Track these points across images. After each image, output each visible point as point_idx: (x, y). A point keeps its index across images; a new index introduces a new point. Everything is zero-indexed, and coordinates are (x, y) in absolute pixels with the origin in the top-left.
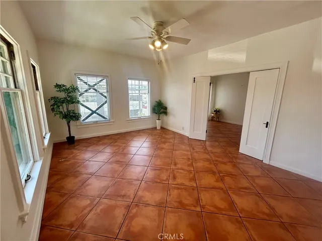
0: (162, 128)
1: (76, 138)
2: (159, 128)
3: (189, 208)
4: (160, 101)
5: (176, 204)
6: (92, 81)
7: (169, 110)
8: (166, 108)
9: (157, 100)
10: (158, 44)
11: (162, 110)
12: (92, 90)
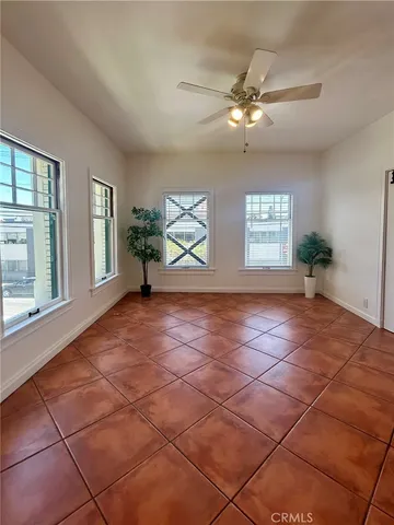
0: (319, 296)
1: (154, 288)
2: (309, 294)
3: (213, 473)
4: (314, 234)
5: (193, 448)
6: (187, 201)
7: (336, 256)
8: (329, 252)
9: (309, 233)
10: (238, 114)
11: (321, 256)
12: (186, 217)
